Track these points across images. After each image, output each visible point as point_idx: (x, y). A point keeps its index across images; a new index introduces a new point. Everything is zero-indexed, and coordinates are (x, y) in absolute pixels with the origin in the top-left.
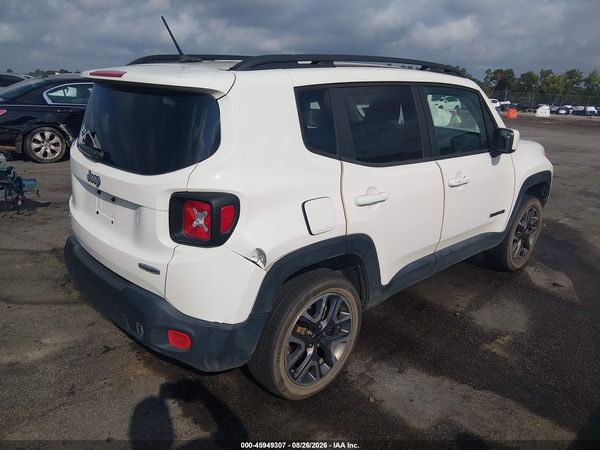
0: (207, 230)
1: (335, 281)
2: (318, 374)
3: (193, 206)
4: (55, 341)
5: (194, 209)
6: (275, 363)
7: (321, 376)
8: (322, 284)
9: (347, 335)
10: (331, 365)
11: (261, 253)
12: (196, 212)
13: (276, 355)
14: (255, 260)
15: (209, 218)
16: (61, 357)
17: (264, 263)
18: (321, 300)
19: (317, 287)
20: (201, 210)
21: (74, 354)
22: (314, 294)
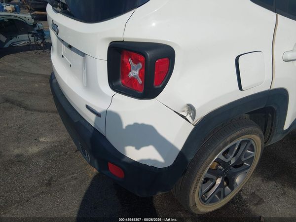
0: (140, 82)
1: (250, 129)
2: (222, 195)
3: (129, 56)
4: (47, 140)
5: (130, 60)
6: (191, 194)
7: (224, 196)
8: (239, 133)
9: (248, 167)
10: (232, 188)
11: (191, 108)
12: (132, 64)
13: (193, 188)
14: (184, 114)
15: (143, 70)
16: (48, 152)
17: (193, 118)
18: (235, 144)
19: (234, 135)
20: (136, 62)
21: (56, 151)
22: (231, 141)
